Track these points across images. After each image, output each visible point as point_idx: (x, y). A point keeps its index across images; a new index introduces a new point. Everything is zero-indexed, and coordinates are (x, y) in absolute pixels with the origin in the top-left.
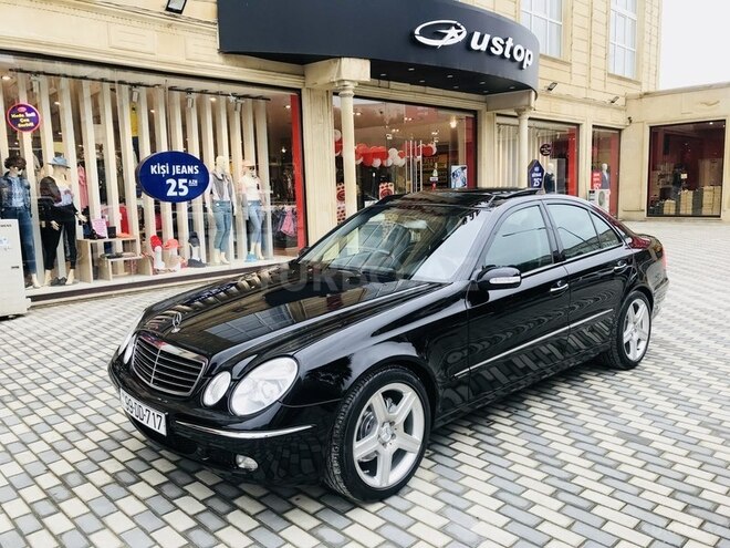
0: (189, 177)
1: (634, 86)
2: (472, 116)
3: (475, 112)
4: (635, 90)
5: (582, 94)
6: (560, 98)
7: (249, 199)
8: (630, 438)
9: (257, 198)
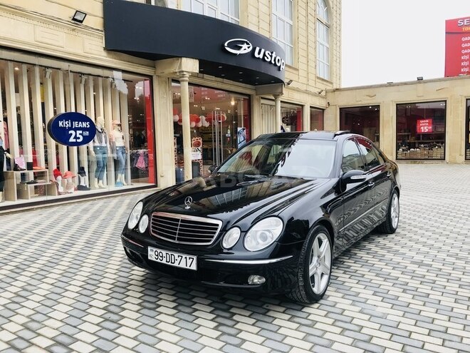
0: (84, 129)
1: (329, 85)
2: (247, 98)
3: (249, 96)
4: (330, 87)
5: (304, 88)
6: (294, 89)
7: (117, 145)
8: (420, 264)
9: (122, 145)
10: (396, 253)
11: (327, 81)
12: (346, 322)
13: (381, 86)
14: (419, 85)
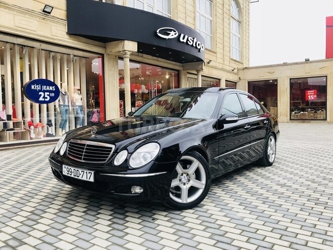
0: (50, 92)
1: (240, 64)
2: (177, 73)
3: (178, 71)
4: (241, 66)
5: (221, 66)
6: (212, 67)
7: (77, 105)
8: (283, 186)
9: (81, 104)
10: (268, 178)
11: (239, 62)
12: (211, 223)
13: (278, 65)
14: (306, 64)
